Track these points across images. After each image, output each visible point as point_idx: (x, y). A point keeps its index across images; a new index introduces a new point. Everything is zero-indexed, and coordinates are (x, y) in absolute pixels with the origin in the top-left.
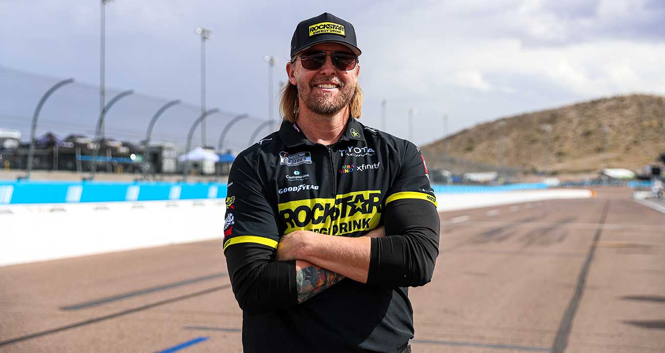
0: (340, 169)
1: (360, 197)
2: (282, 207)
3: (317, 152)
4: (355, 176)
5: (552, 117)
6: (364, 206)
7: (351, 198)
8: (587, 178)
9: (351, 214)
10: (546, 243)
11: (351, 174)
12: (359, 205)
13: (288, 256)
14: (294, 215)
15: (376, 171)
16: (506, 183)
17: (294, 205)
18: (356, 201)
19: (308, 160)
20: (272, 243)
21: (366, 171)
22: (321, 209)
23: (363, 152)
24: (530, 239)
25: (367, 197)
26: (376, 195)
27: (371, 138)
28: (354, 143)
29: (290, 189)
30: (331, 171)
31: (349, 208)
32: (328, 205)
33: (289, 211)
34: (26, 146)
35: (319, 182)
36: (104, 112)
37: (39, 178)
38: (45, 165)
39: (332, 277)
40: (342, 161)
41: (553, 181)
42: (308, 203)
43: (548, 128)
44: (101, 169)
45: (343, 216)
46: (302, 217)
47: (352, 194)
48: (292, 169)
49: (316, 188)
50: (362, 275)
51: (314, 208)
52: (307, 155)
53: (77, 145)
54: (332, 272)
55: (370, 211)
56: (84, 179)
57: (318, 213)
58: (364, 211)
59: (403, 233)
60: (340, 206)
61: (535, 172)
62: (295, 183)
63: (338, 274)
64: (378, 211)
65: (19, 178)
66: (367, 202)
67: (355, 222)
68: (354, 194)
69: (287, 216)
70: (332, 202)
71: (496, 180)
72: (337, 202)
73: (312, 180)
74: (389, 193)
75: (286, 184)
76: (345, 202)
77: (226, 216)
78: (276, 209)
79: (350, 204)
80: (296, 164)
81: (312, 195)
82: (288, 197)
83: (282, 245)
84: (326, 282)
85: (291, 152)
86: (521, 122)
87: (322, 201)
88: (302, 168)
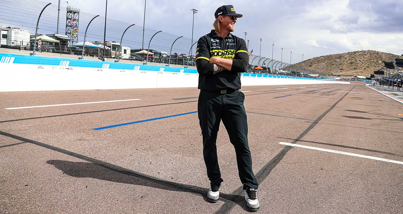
0: (226, 44)
1: (231, 51)
2: (211, 51)
3: (220, 39)
4: (229, 46)
5: (340, 56)
6: (231, 53)
7: (228, 51)
8: (350, 78)
9: (228, 55)
10: (328, 95)
11: (228, 45)
12: (230, 53)
13: (212, 62)
14: (214, 53)
15: (234, 45)
16: (322, 78)
17: (214, 51)
18: (229, 52)
19: (218, 41)
20: (208, 59)
21: (232, 45)
22: (221, 53)
23: (231, 41)
24: (323, 94)
25: (232, 51)
26: (234, 51)
27: (234, 37)
28: (230, 38)
29: (213, 47)
30: (224, 44)
31: (228, 53)
32: (222, 52)
33: (213, 52)
34: (168, 57)
35: (220, 46)
36: (192, 46)
37: (172, 66)
38: (174, 63)
39: (222, 69)
40: (227, 42)
41: (339, 78)
42: (217, 51)
43: (338, 60)
44: (190, 65)
45: (226, 55)
46: (216, 54)
47: (228, 50)
48: (214, 43)
49: (220, 47)
50: (230, 68)
51: (219, 52)
52: (218, 40)
53: (183, 57)
54: (222, 67)
55: (233, 55)
56: (185, 67)
57: (220, 54)
58: (231, 54)
59: (241, 59)
60: (225, 53)
61: (332, 75)
62: (215, 46)
63: (224, 68)
64: (235, 55)
65: (166, 66)
66: (232, 52)
67: (229, 57)
68: (229, 50)
69: (212, 54)
70: (223, 51)
71: (319, 76)
72: (225, 51)
73: (219, 45)
74: (237, 51)
75: (212, 46)
76: (227, 52)
77: (196, 52)
78: (209, 52)
79: (228, 52)
80: (215, 41)
81: (218, 49)
82: (212, 49)
83: (210, 60)
84: (221, 69)
85: (214, 38)
86: (329, 57)
87: (221, 51)
88: (216, 43)
